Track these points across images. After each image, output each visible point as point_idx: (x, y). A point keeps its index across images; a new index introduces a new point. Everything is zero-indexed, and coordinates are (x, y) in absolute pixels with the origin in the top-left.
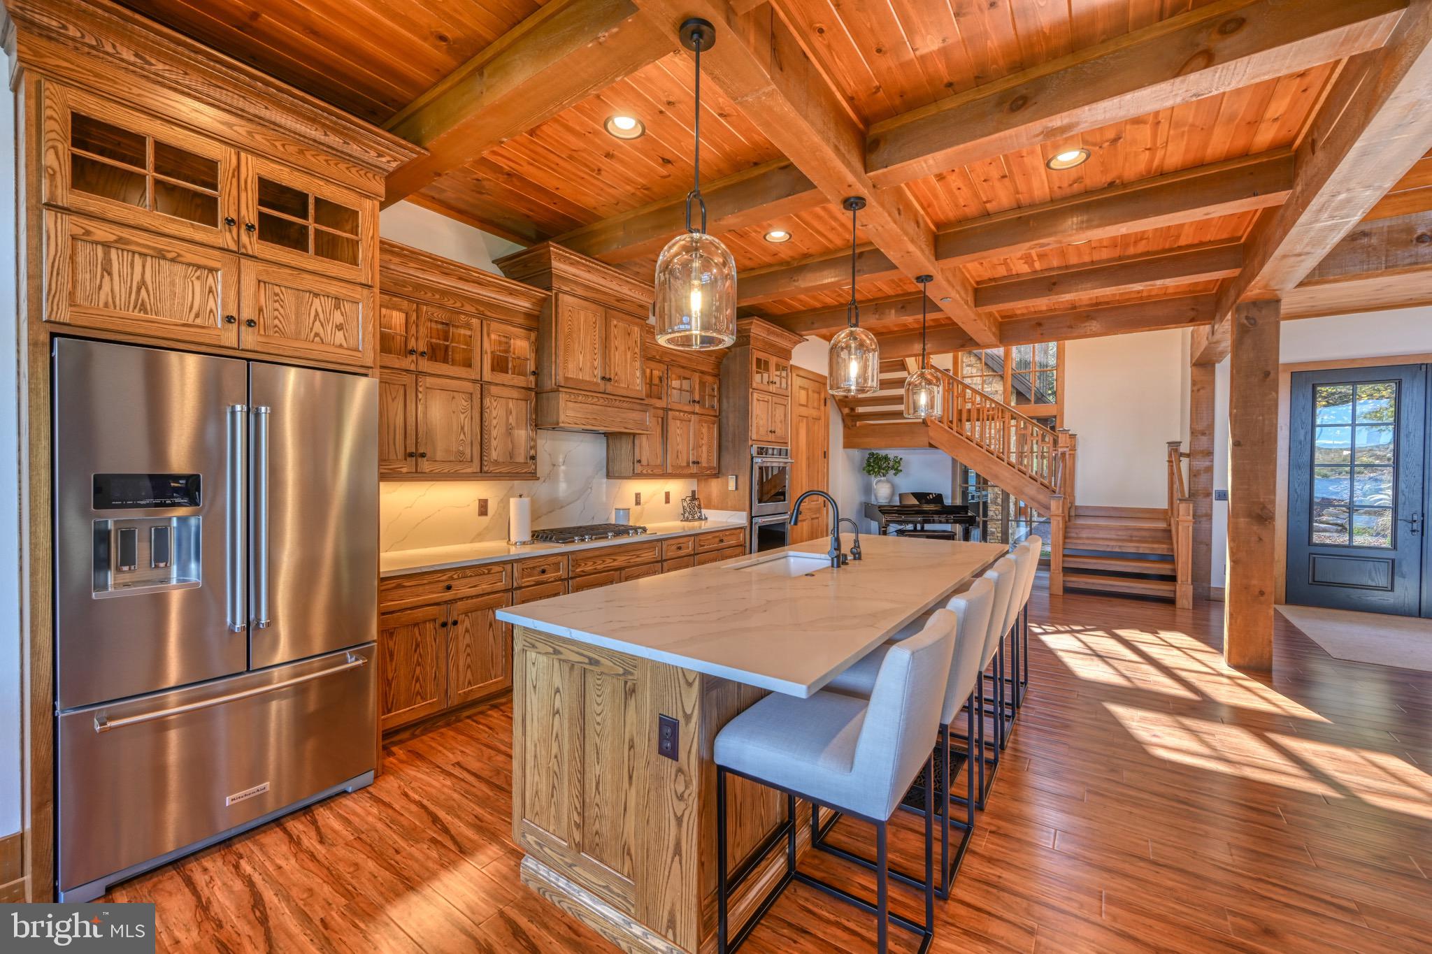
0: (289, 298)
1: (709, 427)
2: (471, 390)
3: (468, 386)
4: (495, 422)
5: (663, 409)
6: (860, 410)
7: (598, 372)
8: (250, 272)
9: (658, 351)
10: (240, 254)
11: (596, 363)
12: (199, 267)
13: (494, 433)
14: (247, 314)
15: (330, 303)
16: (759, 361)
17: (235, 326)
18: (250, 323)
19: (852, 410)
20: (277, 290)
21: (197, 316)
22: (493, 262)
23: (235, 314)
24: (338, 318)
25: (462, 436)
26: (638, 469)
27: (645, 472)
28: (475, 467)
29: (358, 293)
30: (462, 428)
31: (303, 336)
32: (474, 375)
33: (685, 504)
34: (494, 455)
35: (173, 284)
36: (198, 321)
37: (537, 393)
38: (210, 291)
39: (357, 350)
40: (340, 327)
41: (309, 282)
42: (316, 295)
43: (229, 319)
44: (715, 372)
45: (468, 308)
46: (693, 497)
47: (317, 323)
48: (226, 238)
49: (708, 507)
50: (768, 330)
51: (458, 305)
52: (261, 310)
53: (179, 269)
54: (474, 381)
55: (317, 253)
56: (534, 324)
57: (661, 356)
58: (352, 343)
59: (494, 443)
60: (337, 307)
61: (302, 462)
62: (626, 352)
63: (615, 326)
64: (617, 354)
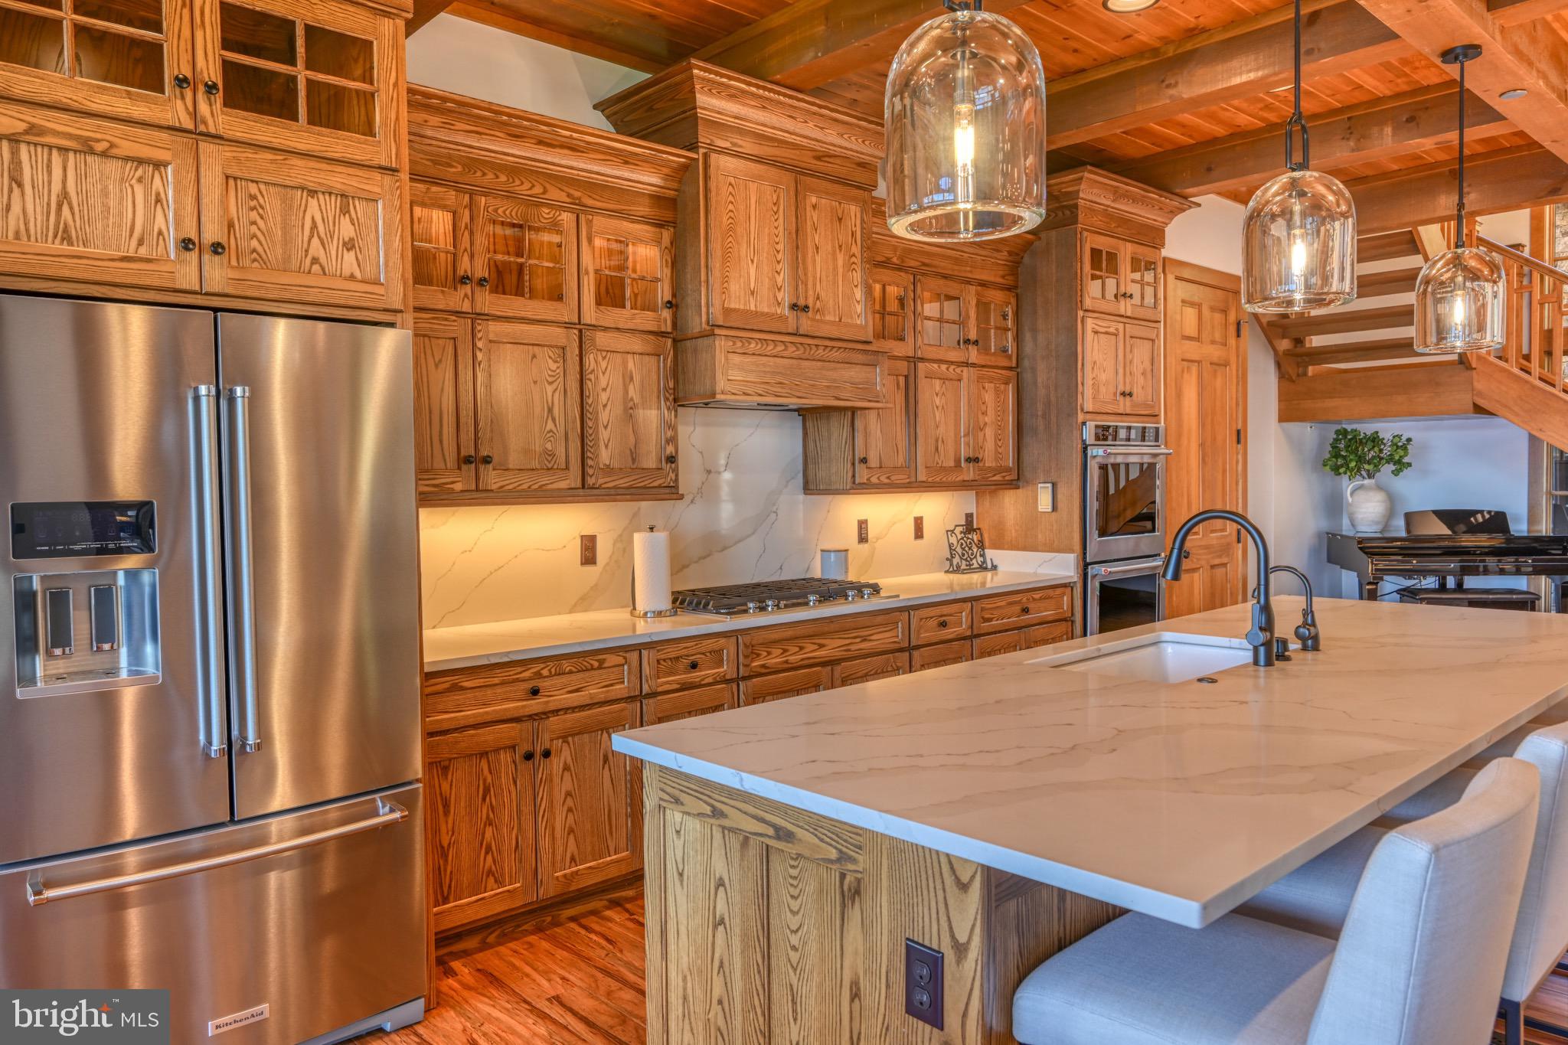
0: (272, 201)
1: (996, 390)
2: (562, 342)
3: (558, 334)
4: (604, 397)
5: (907, 358)
6: (1317, 341)
7: (785, 297)
8: (213, 159)
9: (895, 248)
10: (198, 134)
11: (779, 279)
12: (140, 161)
13: (604, 416)
14: (212, 233)
15: (332, 204)
16: (1096, 253)
17: (193, 256)
18: (217, 248)
19: (1299, 341)
20: (253, 189)
21: (141, 243)
22: (595, 107)
23: (193, 236)
24: (346, 230)
25: (550, 425)
26: (862, 474)
27: (874, 480)
28: (573, 479)
29: (377, 183)
30: (550, 410)
31: (294, 264)
32: (566, 313)
33: (953, 540)
34: (605, 456)
35: (105, 193)
36: (143, 252)
37: (675, 341)
38: (158, 200)
39: (377, 283)
40: (349, 245)
41: (301, 172)
42: (313, 193)
43: (186, 244)
44: (1009, 281)
45: (555, 194)
46: (969, 527)
47: (315, 241)
48: (174, 109)
49: (998, 545)
50: (1115, 190)
51: (538, 190)
52: (231, 225)
53: (113, 167)
54: (567, 325)
55: (311, 122)
56: (668, 215)
57: (901, 258)
58: (369, 272)
59: (604, 434)
60: (345, 211)
61: (301, 477)
62: (834, 254)
63: (814, 207)
64: (818, 259)
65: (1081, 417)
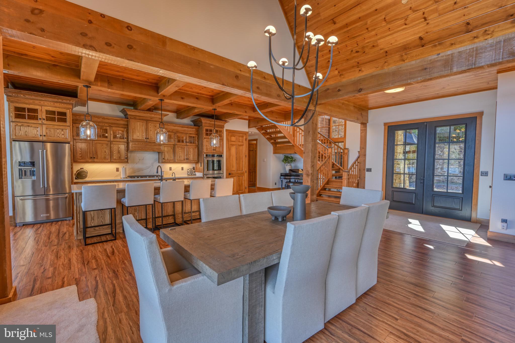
0: (52, 130)
1: (193, 149)
2: (107, 143)
3: (107, 142)
4: (114, 150)
5: (173, 145)
6: (279, 140)
7: (144, 137)
8: (44, 127)
9: (171, 129)
10: (42, 124)
11: (143, 135)
12: (35, 127)
13: (114, 153)
14: (44, 134)
15: (61, 130)
16: (207, 130)
17: (42, 137)
18: (45, 136)
19: (275, 141)
20: (50, 129)
21: (35, 135)
23: (42, 134)
24: (63, 133)
25: (105, 154)
26: (164, 161)
27: (166, 161)
28: (109, 160)
29: (66, 128)
30: (105, 152)
31: (55, 136)
32: (108, 139)
33: (189, 171)
34: (115, 157)
35: (31, 131)
36: (36, 136)
37: (127, 143)
38: (38, 131)
39: (67, 138)
40: (63, 134)
41: (56, 127)
42: (58, 129)
43: (41, 135)
44: (196, 133)
45: (106, 125)
47: (58, 134)
48: (40, 122)
49: (197, 172)
50: (210, 121)
51: (103, 124)
52: (47, 133)
53: (32, 128)
54: (108, 141)
55: (58, 121)
56: (126, 127)
57: (172, 131)
58: (66, 137)
59: (115, 155)
60: (62, 131)
61: (53, 160)
62: (154, 131)
63: (150, 125)
64: (151, 132)
65: (203, 153)
